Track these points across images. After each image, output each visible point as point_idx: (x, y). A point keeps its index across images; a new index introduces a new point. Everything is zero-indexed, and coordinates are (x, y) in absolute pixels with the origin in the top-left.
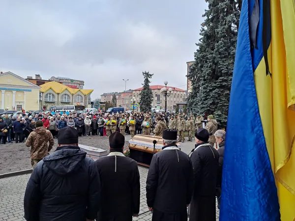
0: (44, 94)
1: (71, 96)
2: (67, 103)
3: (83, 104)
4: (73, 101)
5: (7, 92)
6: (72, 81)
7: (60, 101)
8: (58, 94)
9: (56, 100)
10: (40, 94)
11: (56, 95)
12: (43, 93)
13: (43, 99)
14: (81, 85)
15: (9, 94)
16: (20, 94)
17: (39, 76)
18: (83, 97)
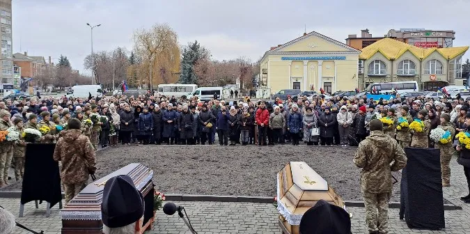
0: (368, 63)
1: (417, 63)
2: (409, 77)
3: (444, 79)
4: (423, 72)
5: (311, 63)
6: (428, 32)
7: (395, 72)
8: (392, 60)
9: (388, 72)
10: (360, 62)
11: (388, 64)
12: (364, 60)
13: (365, 71)
14: (447, 40)
15: (313, 65)
16: (328, 65)
17: (367, 31)
18: (444, 62)
